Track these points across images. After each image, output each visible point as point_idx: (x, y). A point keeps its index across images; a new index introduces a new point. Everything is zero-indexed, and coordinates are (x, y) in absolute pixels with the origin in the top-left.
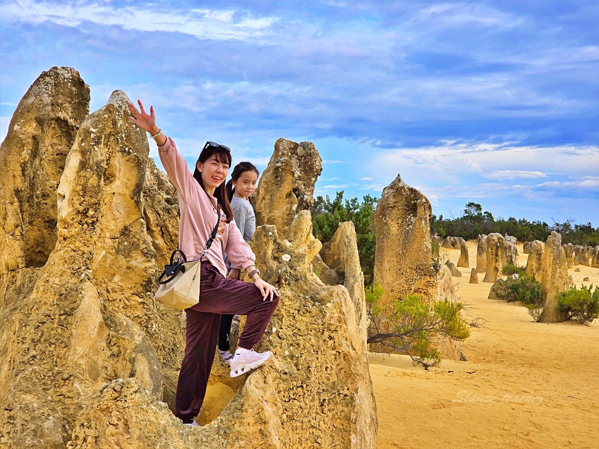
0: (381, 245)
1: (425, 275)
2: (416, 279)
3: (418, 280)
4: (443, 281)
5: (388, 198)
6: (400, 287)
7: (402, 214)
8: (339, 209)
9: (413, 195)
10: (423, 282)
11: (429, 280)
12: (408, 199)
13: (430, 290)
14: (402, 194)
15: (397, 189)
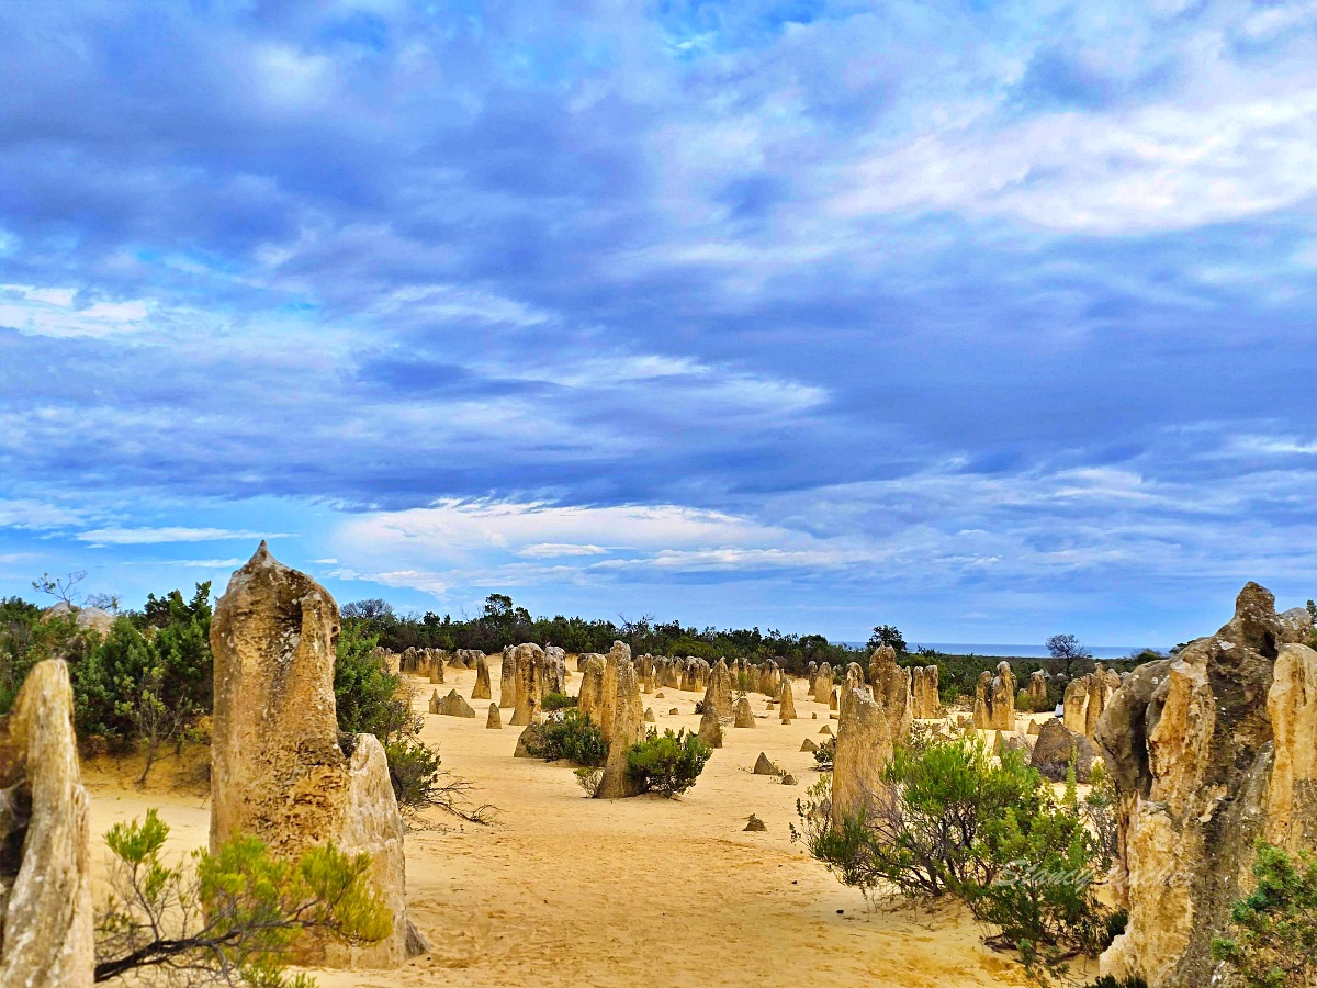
0: (226, 697)
1: (319, 763)
2: (298, 774)
3: (303, 776)
4: (364, 772)
5: (237, 594)
6: (265, 792)
7: (270, 629)
8: (200, 616)
9: (294, 587)
10: (316, 779)
11: (329, 774)
12: (284, 596)
13: (333, 797)
14: (267, 585)
15: (258, 574)
